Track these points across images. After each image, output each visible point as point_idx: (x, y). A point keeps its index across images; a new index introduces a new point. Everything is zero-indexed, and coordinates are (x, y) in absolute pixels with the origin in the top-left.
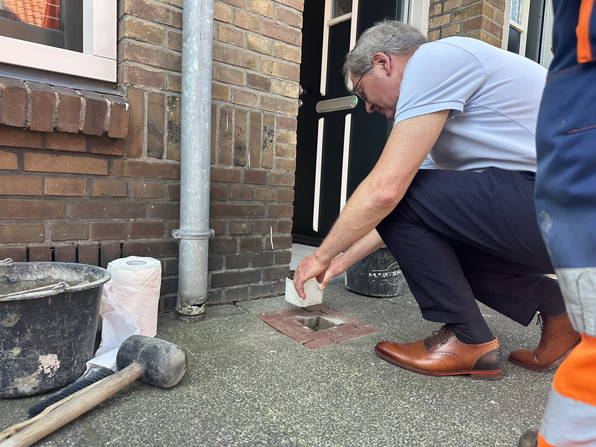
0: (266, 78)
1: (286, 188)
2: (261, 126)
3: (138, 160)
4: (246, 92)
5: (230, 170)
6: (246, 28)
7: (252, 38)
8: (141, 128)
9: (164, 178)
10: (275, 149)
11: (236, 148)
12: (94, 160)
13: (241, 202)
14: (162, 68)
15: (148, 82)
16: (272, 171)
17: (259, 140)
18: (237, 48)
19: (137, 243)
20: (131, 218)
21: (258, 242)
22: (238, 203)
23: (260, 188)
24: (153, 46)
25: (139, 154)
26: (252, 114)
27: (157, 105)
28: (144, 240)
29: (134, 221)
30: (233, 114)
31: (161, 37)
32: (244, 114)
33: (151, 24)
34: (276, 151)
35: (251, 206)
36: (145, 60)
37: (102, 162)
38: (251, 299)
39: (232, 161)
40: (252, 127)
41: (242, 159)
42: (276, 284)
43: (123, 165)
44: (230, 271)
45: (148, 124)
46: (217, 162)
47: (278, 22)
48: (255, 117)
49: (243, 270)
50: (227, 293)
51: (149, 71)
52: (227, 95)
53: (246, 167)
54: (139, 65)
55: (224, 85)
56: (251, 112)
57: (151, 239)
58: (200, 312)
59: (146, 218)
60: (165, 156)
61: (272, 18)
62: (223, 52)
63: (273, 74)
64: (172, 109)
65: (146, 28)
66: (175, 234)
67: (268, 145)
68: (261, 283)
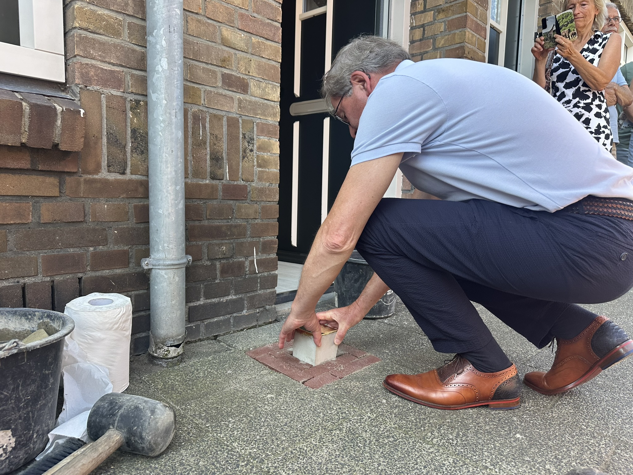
0: (243, 79)
1: (269, 203)
2: (239, 133)
3: (96, 177)
4: (221, 95)
5: (206, 185)
6: (219, 20)
7: (227, 32)
8: (98, 139)
9: (129, 197)
10: (255, 159)
11: (212, 159)
12: (41, 178)
13: (220, 221)
14: (122, 66)
15: (105, 83)
16: (254, 184)
17: (237, 149)
18: (210, 43)
19: (98, 276)
20: (91, 246)
21: (241, 266)
22: (217, 223)
23: (241, 204)
24: (110, 39)
25: (98, 169)
26: (229, 119)
27: (118, 110)
28: (106, 272)
29: (94, 249)
30: (208, 120)
31: (119, 28)
32: (220, 119)
33: (106, 12)
34: (257, 162)
35: (231, 226)
36: (100, 56)
37: (52, 180)
38: (234, 332)
39: (208, 174)
40: (230, 134)
41: (219, 172)
42: (262, 311)
43: (79, 183)
44: (209, 301)
45: (107, 133)
46: (190, 176)
47: (255, 15)
48: (233, 123)
49: (224, 299)
50: (207, 326)
51: (106, 70)
52: (200, 98)
53: (224, 181)
54: (94, 62)
55: (196, 86)
56: (228, 118)
57: (115, 270)
58: (178, 353)
59: (108, 246)
60: (128, 171)
61: (248, 10)
62: (194, 48)
63: (251, 74)
64: (135, 114)
65: (101, 18)
66: (145, 264)
67: (249, 154)
68: (245, 312)
